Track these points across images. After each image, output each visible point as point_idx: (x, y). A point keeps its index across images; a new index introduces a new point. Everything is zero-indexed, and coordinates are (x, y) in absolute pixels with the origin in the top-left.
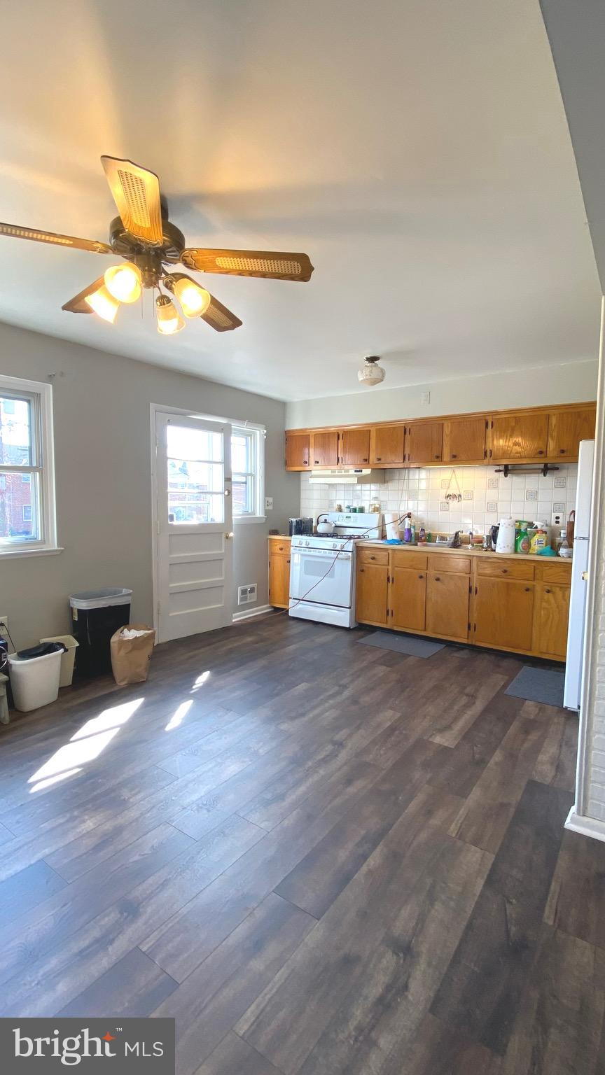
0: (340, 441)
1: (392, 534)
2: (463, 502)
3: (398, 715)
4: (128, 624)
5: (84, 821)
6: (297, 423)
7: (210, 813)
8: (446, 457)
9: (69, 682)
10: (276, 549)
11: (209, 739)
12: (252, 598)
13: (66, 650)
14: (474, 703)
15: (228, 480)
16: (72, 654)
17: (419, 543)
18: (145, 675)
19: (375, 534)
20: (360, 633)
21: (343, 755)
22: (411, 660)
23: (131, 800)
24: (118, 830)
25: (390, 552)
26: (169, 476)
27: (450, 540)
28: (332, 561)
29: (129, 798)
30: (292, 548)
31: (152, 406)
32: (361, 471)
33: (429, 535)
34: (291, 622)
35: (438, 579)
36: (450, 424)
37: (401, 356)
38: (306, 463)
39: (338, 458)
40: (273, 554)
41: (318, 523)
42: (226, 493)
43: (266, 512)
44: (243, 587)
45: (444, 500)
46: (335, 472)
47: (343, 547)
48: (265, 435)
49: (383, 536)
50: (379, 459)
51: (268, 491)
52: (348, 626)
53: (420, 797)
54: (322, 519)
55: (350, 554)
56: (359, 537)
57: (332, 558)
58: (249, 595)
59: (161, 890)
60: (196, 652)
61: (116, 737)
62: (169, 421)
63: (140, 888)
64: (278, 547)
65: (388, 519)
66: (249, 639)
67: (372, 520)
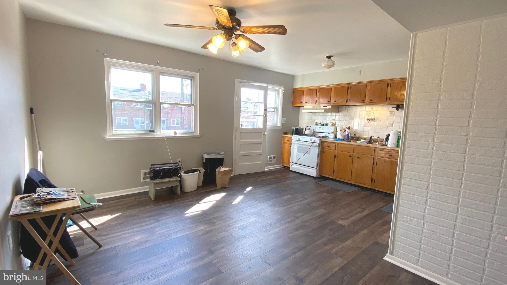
0: (317, 93)
1: (339, 136)
2: (376, 122)
3: (326, 211)
4: (223, 165)
5: (201, 227)
6: (298, 85)
7: (242, 231)
8: (367, 100)
9: (201, 184)
10: (286, 141)
11: (247, 209)
12: (275, 161)
13: (200, 172)
14: (363, 212)
15: (265, 110)
16: (202, 174)
17: (351, 141)
18: (228, 185)
19: (332, 136)
20: (320, 180)
21: (297, 221)
22: (341, 193)
23: (217, 223)
24: (211, 231)
25: (336, 144)
26: (241, 108)
27: (368, 140)
28: (309, 147)
29: (216, 222)
30: (292, 141)
31: (236, 80)
32: (326, 107)
33: (358, 137)
34: (291, 173)
35: (358, 158)
36: (370, 85)
37: (342, 55)
38: (302, 103)
39: (316, 101)
40: (284, 143)
41: (306, 130)
42: (264, 116)
43: (282, 124)
44: (271, 156)
45: (367, 121)
46: (314, 107)
47: (315, 141)
48: (284, 90)
49: (336, 137)
50: (335, 101)
51: (283, 115)
52: (315, 176)
53: (324, 239)
54: (308, 128)
55: (318, 144)
56: (323, 137)
57: (310, 146)
58: (272, 159)
59: (222, 249)
60: (248, 180)
61: (214, 204)
62: (242, 86)
63: (215, 247)
64: (287, 140)
65: (338, 129)
66: (271, 177)
67: (330, 129)
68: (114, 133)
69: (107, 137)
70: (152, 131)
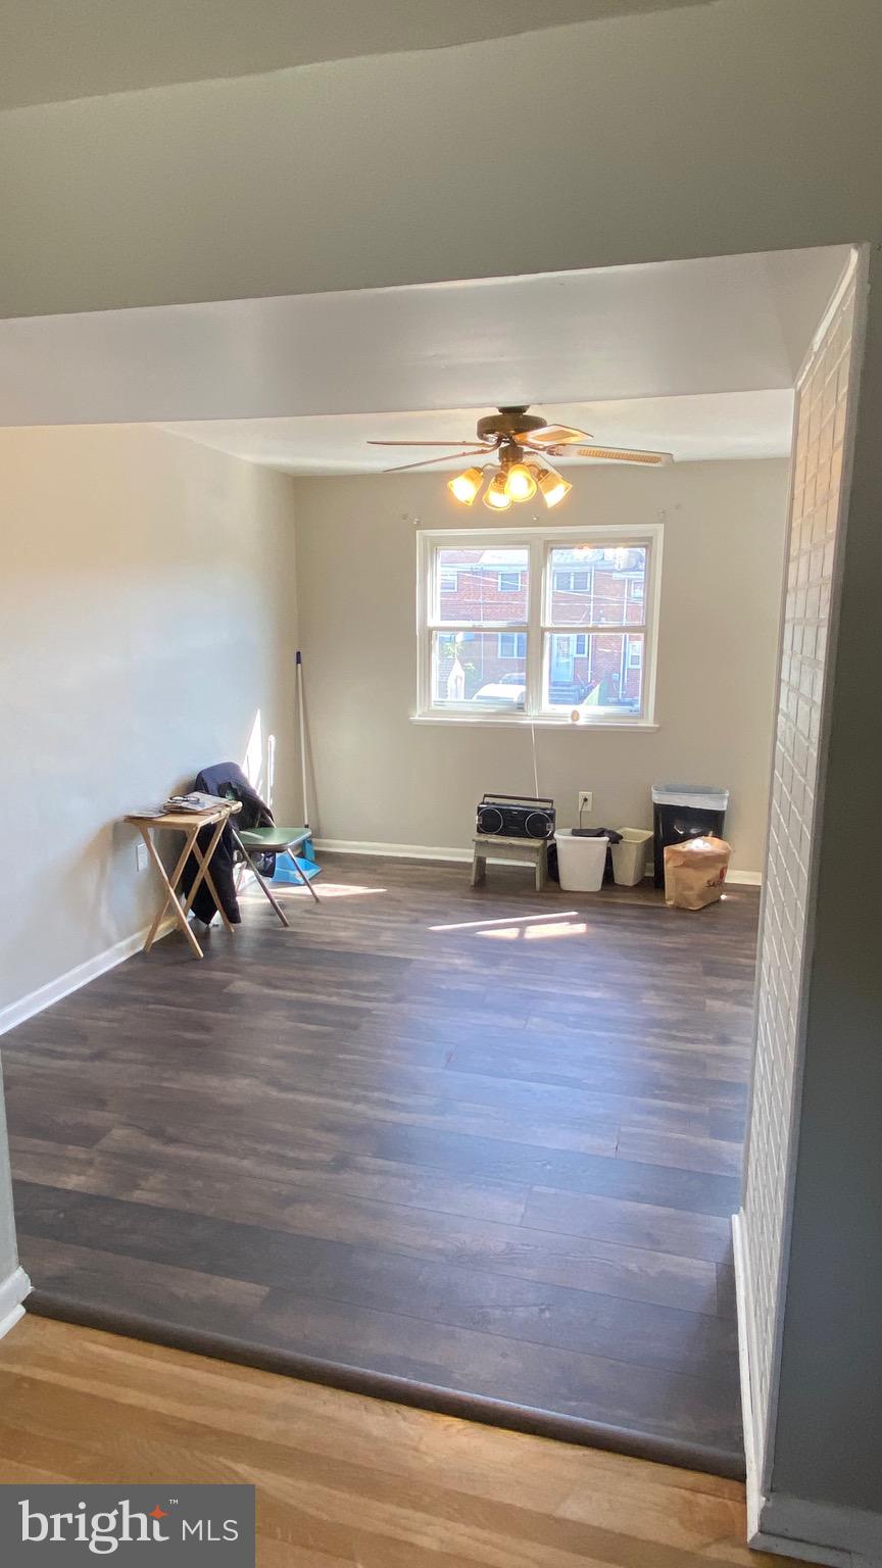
68: (433, 707)
69: (418, 715)
70: (521, 707)
